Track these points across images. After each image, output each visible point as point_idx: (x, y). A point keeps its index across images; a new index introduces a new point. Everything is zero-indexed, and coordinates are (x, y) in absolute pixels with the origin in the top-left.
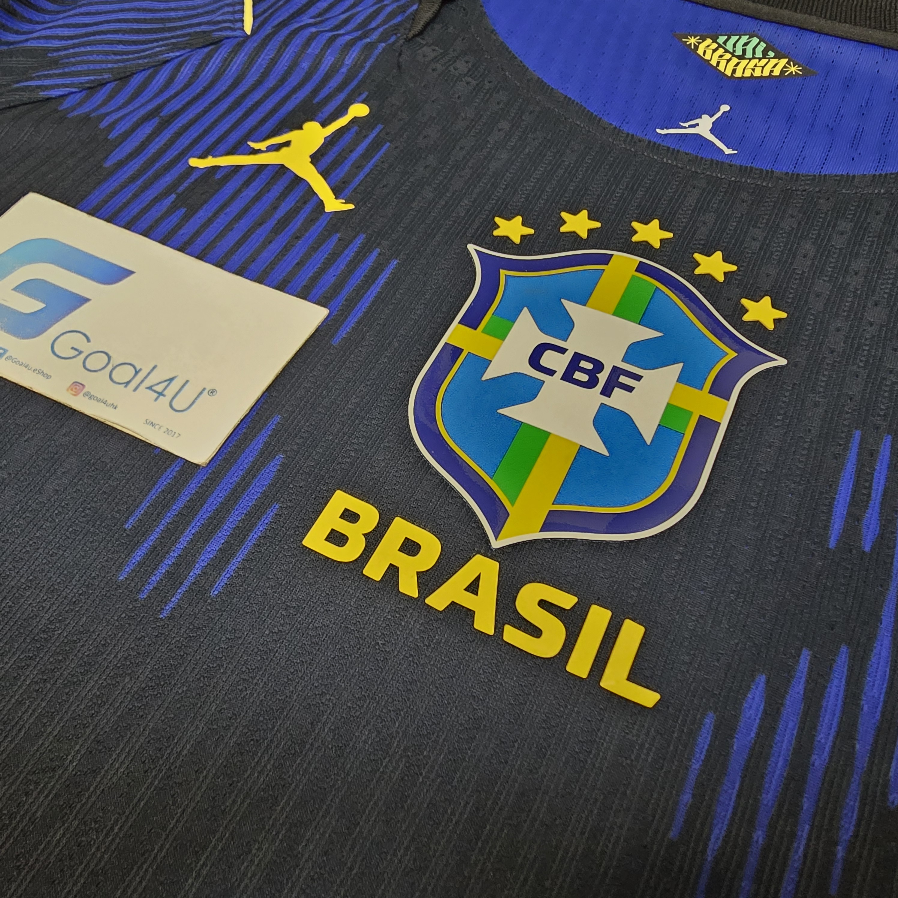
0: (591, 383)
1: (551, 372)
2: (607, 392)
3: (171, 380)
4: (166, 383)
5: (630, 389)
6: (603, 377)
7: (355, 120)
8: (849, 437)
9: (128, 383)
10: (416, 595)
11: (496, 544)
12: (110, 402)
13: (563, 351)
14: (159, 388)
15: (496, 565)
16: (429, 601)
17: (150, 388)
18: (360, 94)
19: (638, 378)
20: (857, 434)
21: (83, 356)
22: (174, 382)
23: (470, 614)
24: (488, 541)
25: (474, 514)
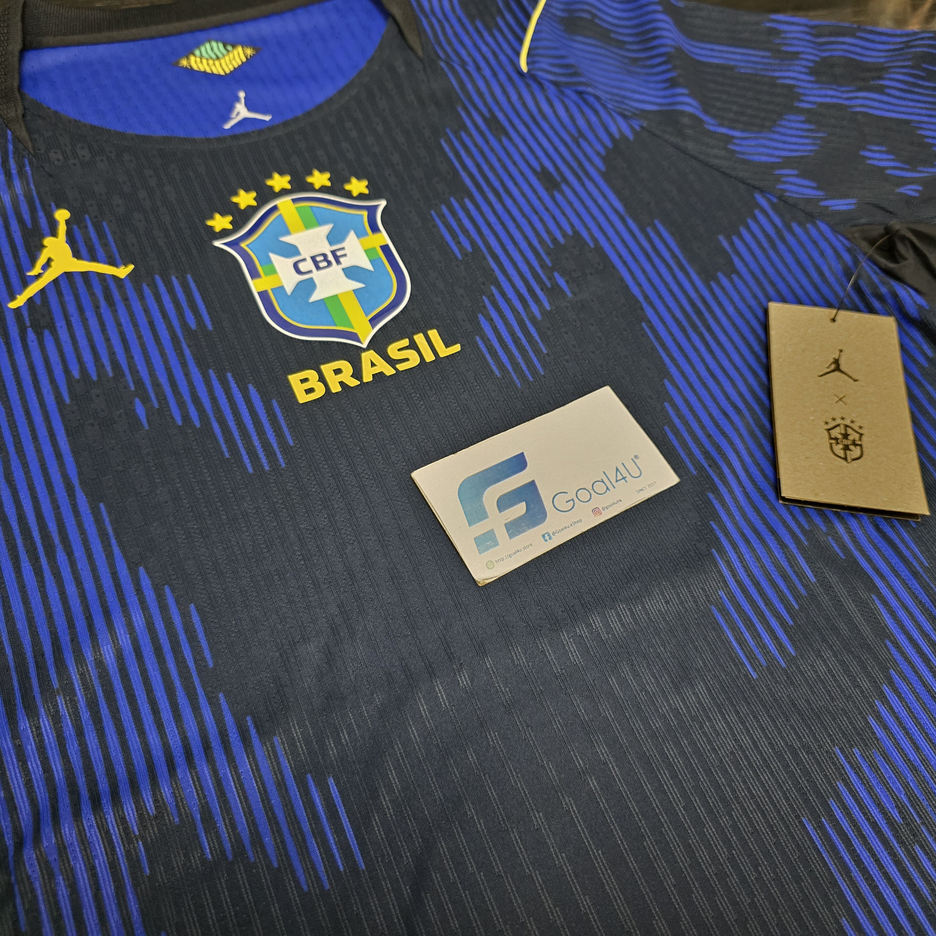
0: (329, 264)
1: (310, 272)
2: (338, 262)
3: (617, 469)
4: (618, 473)
5: (345, 255)
6: (331, 258)
7: (67, 222)
8: (431, 215)
9: (607, 488)
10: (359, 383)
11: (364, 346)
12: (615, 501)
13: (304, 260)
14: (620, 477)
15: (372, 352)
16: (365, 380)
17: (617, 481)
18: (50, 206)
19: (343, 249)
20: (433, 212)
21: (576, 499)
22: (620, 469)
23: (381, 374)
24: (360, 348)
25: (345, 344)
